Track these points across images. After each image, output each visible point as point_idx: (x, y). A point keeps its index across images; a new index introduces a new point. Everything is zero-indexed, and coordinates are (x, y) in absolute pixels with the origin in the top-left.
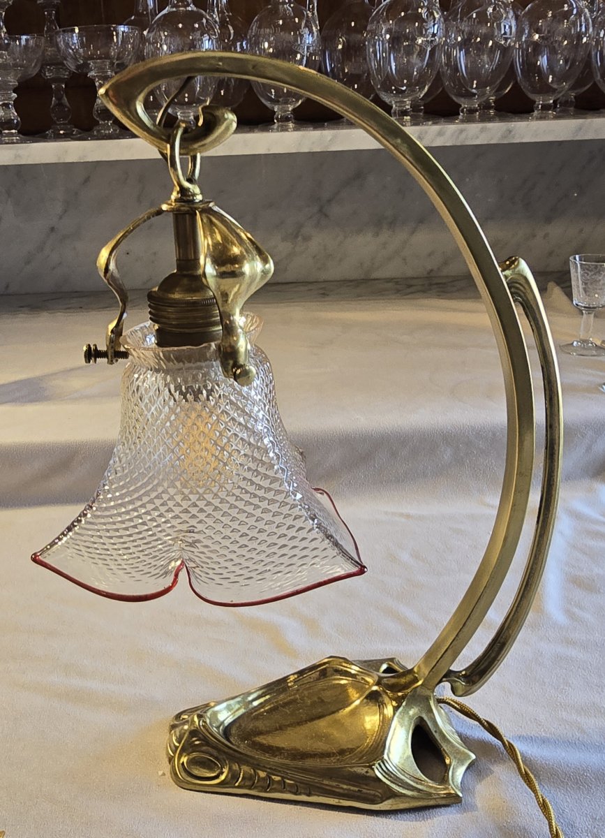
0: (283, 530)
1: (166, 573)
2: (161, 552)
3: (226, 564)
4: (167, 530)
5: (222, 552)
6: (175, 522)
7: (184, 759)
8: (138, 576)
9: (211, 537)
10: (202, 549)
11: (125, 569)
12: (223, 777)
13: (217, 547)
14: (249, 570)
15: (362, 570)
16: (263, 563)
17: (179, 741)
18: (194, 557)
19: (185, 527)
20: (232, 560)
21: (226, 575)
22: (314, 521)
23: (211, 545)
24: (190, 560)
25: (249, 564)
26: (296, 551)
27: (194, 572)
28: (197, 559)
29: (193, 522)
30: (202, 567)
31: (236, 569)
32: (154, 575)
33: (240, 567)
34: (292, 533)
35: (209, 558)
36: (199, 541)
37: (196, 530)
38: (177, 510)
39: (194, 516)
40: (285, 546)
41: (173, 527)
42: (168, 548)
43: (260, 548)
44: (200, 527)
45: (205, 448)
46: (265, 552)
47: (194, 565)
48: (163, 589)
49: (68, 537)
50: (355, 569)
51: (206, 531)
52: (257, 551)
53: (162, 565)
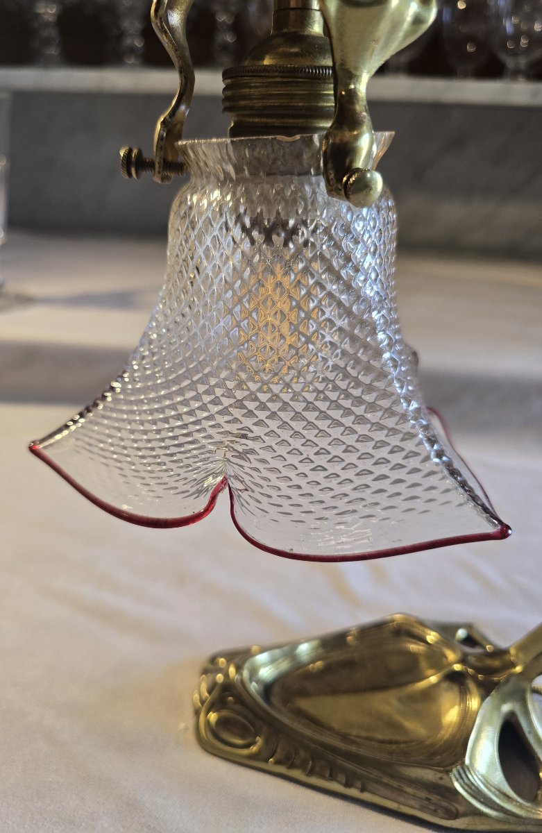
0: (383, 453)
1: (199, 492)
2: (196, 460)
3: (290, 492)
4: (208, 429)
5: (285, 472)
6: (221, 419)
7: (213, 717)
8: (159, 490)
9: (271, 447)
10: (256, 464)
11: (144, 478)
12: (254, 749)
13: (278, 464)
14: (324, 505)
15: (503, 533)
16: (346, 499)
17: (210, 692)
18: (243, 475)
19: (233, 428)
20: (299, 487)
21: (287, 509)
22: (433, 446)
23: (269, 459)
24: (236, 477)
25: (326, 496)
26: (400, 488)
27: (239, 496)
28: (247, 478)
29: (248, 422)
30: (253, 491)
31: (304, 501)
32: (183, 492)
33: (311, 499)
34: (397, 458)
35: (265, 479)
36: (252, 451)
37: (250, 435)
38: (226, 402)
39: (250, 414)
40: (385, 477)
41: (218, 426)
42: (208, 455)
43: (344, 475)
44: (258, 431)
45: (281, 311)
46: (351, 481)
47: (241, 487)
48: (192, 514)
49: (80, 425)
50: (490, 529)
51: (266, 438)
52: (340, 480)
53: (195, 480)
